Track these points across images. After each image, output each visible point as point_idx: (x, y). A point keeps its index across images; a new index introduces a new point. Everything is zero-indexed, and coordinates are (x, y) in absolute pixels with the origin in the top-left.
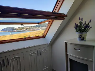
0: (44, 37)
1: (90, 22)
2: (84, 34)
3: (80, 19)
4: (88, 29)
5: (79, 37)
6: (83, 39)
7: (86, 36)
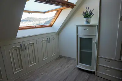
0: (51, 26)
1: (93, 10)
2: (89, 19)
3: (86, 8)
4: (92, 15)
5: (86, 21)
6: (89, 22)
7: (90, 20)
